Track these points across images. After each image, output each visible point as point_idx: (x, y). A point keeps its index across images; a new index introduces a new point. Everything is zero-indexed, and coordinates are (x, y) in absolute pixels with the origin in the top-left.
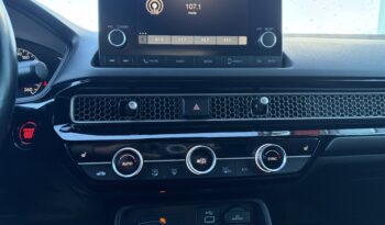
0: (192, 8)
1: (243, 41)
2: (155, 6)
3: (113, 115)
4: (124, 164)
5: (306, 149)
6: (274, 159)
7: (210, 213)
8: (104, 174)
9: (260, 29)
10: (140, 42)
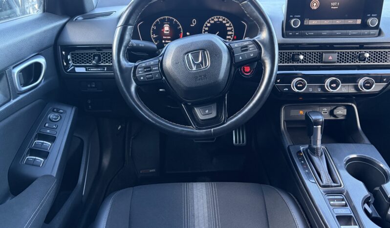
0: (334, 5)
1: (359, 22)
2: (315, 4)
3: (288, 61)
4: (298, 86)
5: (385, 80)
6: (369, 85)
7: (325, 109)
8: (287, 89)
9: (369, 15)
10: (305, 24)
